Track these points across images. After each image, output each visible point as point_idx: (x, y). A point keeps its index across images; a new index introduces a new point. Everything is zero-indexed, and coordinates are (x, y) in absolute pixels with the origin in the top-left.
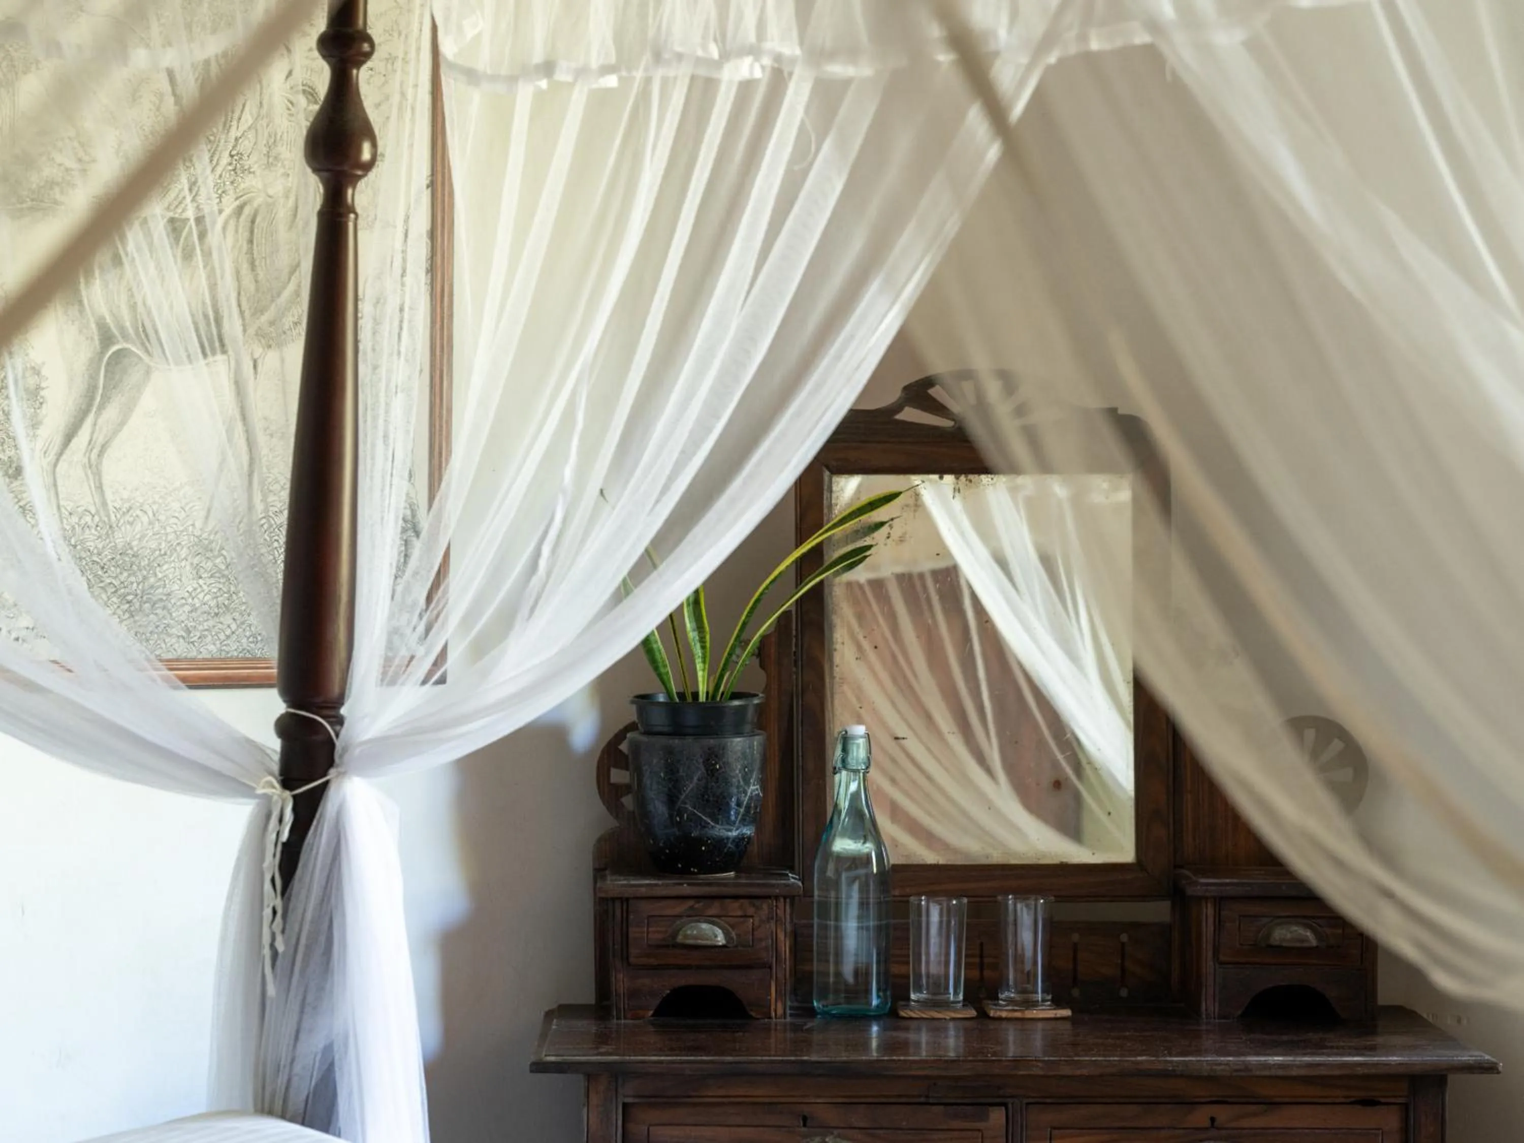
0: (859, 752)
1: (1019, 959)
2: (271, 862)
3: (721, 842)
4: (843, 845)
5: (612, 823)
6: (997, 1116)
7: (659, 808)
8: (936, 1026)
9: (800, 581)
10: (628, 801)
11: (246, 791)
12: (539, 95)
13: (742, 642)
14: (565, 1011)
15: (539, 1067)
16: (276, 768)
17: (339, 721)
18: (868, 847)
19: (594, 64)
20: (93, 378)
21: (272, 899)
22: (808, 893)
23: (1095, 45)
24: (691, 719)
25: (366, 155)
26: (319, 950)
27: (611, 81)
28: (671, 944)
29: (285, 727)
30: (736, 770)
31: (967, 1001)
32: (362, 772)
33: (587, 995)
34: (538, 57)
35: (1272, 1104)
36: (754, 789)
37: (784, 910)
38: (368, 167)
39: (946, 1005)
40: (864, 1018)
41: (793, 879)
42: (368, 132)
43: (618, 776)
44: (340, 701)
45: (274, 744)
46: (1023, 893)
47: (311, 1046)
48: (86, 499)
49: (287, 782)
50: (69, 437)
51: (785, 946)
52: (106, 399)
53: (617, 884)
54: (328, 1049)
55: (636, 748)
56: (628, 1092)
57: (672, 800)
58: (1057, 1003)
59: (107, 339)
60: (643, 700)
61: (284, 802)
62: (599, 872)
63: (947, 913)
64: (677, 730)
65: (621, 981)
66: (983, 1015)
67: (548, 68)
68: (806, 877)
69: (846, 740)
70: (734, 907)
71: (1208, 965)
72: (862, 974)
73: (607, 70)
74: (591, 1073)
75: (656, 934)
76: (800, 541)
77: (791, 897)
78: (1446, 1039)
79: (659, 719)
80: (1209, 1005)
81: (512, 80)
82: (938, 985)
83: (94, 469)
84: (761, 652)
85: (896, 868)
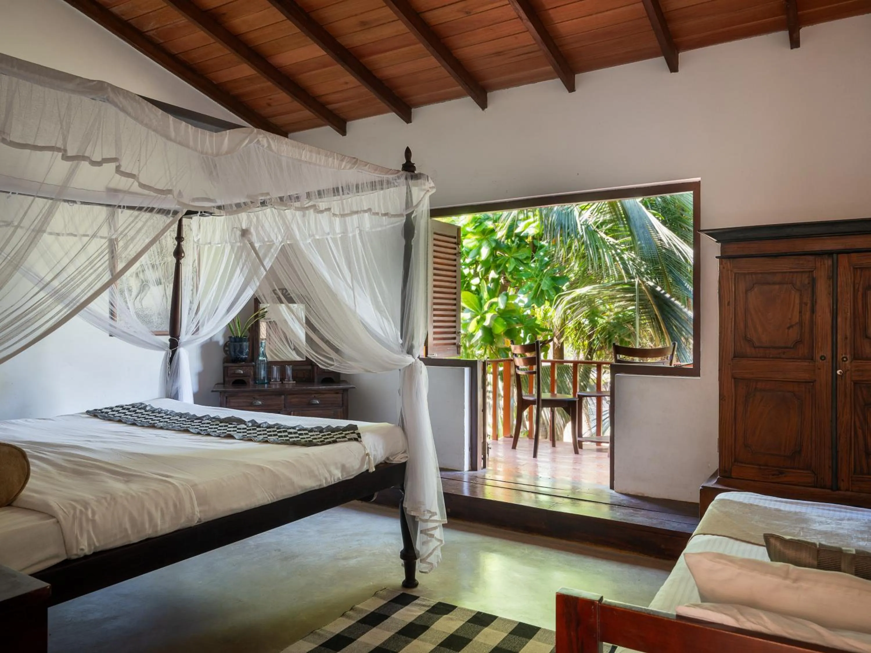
0: (264, 344)
1: (288, 375)
2: (168, 360)
3: (242, 358)
4: (260, 358)
5: (226, 356)
6: (283, 397)
7: (233, 353)
8: (276, 385)
9: (255, 319)
10: (228, 352)
11: (163, 349)
12: (209, 248)
13: (245, 328)
14: (218, 384)
15: (213, 391)
16: (169, 346)
17: (179, 339)
18: (265, 359)
19: (217, 243)
20: (141, 288)
21: (168, 366)
22: (256, 365)
23: (288, 243)
24: (238, 340)
25: (183, 255)
26: (175, 374)
27: (220, 245)
28: (234, 373)
29: (170, 340)
30: (245, 347)
31: (280, 381)
32: (183, 346)
33: (222, 381)
34: (209, 241)
35: (324, 394)
36: (247, 350)
37: (252, 368)
38: (183, 257)
39: (277, 381)
40: (265, 384)
41: (253, 363)
42: (183, 252)
43: (227, 349)
44: (179, 336)
45: (169, 343)
46: (289, 365)
47: (174, 388)
48: (140, 307)
49: (171, 348)
50: (136, 298)
51: (252, 373)
52: (143, 291)
53: (226, 364)
54: (177, 388)
55: (229, 344)
56: (226, 395)
57: (235, 352)
58: (294, 381)
59: (143, 282)
60: (230, 337)
61: (170, 351)
62: (224, 363)
63: (277, 368)
64: (235, 341)
65: (227, 379)
66: (282, 383)
67: (210, 243)
68: (256, 363)
69: (262, 343)
70: (244, 368)
71: (316, 375)
72: (264, 378)
73: (218, 244)
74: (221, 392)
75: (232, 372)
76: (255, 313)
77: (253, 366)
78: (350, 384)
79: (233, 340)
80: (316, 380)
81: (205, 245)
82: (276, 379)
83: (141, 302)
84: (249, 329)
85: (270, 362)
